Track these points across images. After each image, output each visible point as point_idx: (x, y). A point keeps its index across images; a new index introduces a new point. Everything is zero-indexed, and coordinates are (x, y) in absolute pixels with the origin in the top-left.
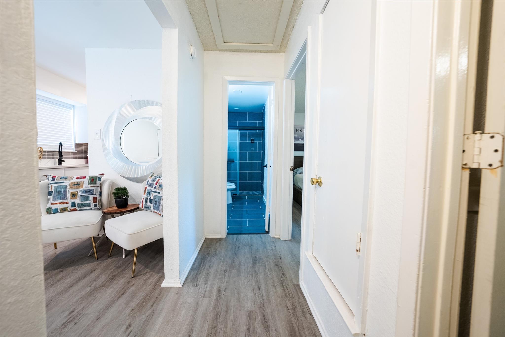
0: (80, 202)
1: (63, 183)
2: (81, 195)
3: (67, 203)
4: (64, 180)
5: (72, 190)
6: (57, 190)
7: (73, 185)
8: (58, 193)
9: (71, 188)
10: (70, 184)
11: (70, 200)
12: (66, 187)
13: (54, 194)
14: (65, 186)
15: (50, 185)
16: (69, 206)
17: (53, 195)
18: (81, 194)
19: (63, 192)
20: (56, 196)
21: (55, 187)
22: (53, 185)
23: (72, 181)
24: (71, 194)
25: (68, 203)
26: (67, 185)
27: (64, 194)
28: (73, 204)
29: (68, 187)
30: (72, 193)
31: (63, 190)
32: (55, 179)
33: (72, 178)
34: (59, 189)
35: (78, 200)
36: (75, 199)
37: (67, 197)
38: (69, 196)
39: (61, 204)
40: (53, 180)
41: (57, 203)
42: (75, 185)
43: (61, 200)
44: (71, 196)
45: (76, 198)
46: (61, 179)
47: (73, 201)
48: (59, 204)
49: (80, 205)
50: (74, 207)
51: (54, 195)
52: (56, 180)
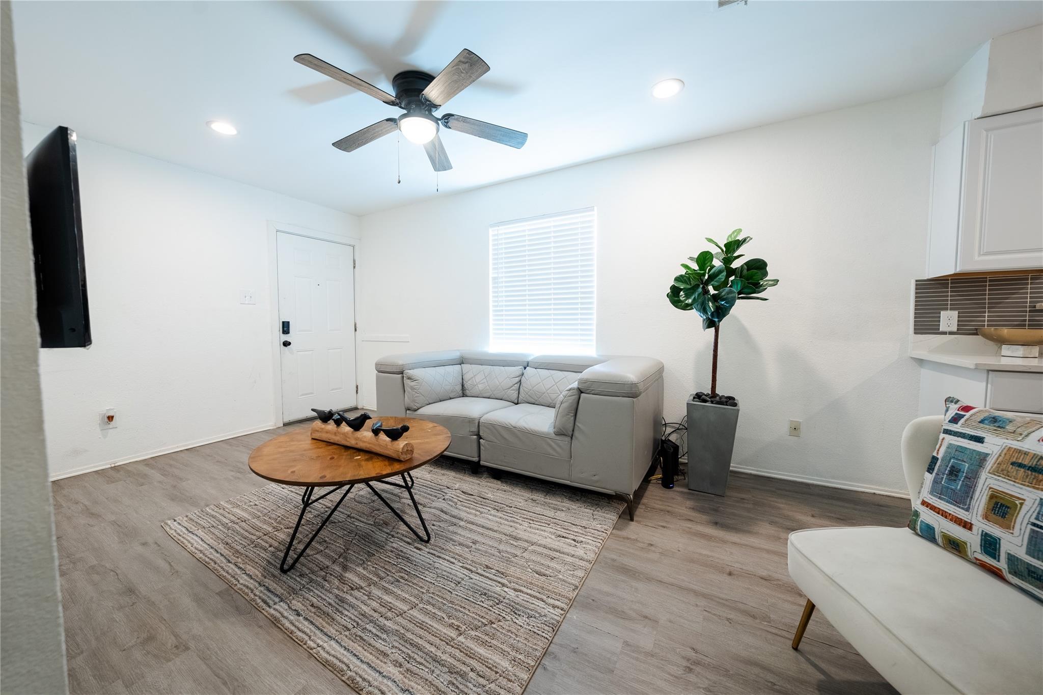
0: (1021, 553)
1: (980, 440)
2: (1034, 525)
3: (967, 526)
4: (989, 431)
5: (1002, 484)
6: (952, 460)
7: (1013, 464)
8: (950, 471)
9: (999, 471)
10: (1000, 455)
11: (980, 519)
12: (982, 459)
13: (939, 470)
14: (979, 453)
15: (942, 436)
16: (972, 540)
17: (934, 474)
18: (1037, 519)
19: (965, 477)
20: (941, 483)
21: (950, 446)
22: (950, 439)
23: (1015, 445)
24: (992, 497)
25: (970, 529)
26: (987, 455)
27: (967, 485)
28: (990, 545)
29: (990, 464)
30: (996, 497)
31: (968, 468)
32: (965, 415)
33: (1025, 433)
34: (957, 459)
35: (1018, 541)
36: (1001, 526)
37: (973, 502)
38: (980, 500)
39: (946, 517)
40: (955, 420)
41: (935, 507)
42: (1020, 465)
43: (951, 503)
44: (991, 507)
45: (1008, 527)
46: (982, 425)
47: (995, 531)
48: (942, 515)
49: (1021, 568)
50: (993, 560)
51: (937, 474)
52: (962, 421)
